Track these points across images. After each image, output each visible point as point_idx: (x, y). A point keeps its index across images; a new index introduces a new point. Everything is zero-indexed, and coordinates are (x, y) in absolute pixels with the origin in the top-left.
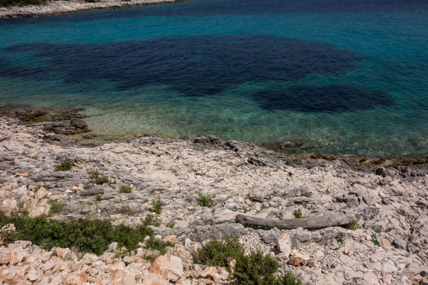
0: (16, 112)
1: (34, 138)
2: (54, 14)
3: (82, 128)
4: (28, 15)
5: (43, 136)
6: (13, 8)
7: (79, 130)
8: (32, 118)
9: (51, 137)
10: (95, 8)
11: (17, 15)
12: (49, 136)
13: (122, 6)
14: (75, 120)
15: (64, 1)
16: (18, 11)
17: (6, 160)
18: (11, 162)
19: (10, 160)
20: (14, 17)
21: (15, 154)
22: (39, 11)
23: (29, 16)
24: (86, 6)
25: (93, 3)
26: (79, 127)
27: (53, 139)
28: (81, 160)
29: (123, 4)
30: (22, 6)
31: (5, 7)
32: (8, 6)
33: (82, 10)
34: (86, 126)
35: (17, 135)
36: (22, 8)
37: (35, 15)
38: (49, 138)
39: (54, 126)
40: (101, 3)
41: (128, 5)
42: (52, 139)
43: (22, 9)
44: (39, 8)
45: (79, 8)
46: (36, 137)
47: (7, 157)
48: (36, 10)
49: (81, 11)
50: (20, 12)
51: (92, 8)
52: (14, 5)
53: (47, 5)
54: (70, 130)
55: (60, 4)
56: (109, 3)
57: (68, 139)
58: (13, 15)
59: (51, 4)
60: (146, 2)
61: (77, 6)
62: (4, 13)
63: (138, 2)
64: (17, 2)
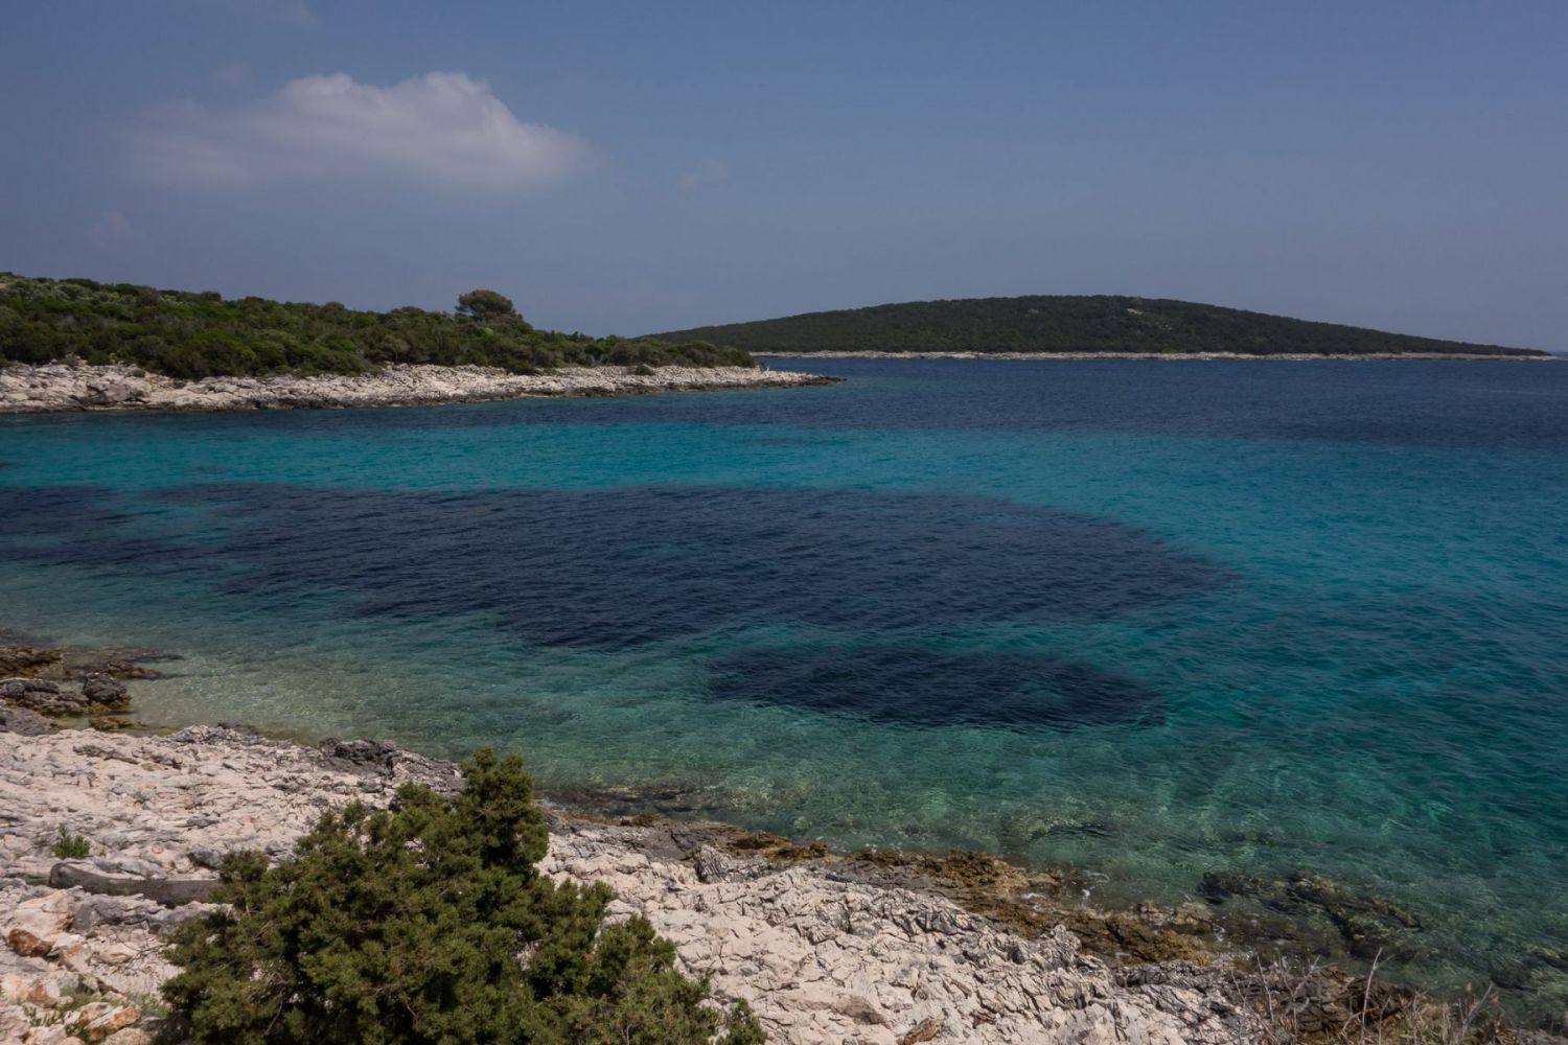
4: (312, 403)
10: (528, 393)
16: (286, 391)
20: (270, 405)
23: (319, 407)
25: (528, 378)
30: (303, 377)
31: (253, 375)
32: (263, 374)
33: (487, 395)
34: (121, 699)
36: (303, 381)
37: (335, 402)
39: (28, 689)
40: (554, 377)
41: (640, 389)
43: (302, 386)
44: (354, 385)
45: (479, 391)
48: (342, 389)
49: (482, 397)
50: (291, 392)
51: (521, 391)
52: (279, 374)
53: (383, 374)
55: (424, 375)
58: (269, 401)
59: (397, 374)
60: (700, 381)
61: (473, 384)
62: (245, 394)
63: (677, 380)
64: (293, 365)
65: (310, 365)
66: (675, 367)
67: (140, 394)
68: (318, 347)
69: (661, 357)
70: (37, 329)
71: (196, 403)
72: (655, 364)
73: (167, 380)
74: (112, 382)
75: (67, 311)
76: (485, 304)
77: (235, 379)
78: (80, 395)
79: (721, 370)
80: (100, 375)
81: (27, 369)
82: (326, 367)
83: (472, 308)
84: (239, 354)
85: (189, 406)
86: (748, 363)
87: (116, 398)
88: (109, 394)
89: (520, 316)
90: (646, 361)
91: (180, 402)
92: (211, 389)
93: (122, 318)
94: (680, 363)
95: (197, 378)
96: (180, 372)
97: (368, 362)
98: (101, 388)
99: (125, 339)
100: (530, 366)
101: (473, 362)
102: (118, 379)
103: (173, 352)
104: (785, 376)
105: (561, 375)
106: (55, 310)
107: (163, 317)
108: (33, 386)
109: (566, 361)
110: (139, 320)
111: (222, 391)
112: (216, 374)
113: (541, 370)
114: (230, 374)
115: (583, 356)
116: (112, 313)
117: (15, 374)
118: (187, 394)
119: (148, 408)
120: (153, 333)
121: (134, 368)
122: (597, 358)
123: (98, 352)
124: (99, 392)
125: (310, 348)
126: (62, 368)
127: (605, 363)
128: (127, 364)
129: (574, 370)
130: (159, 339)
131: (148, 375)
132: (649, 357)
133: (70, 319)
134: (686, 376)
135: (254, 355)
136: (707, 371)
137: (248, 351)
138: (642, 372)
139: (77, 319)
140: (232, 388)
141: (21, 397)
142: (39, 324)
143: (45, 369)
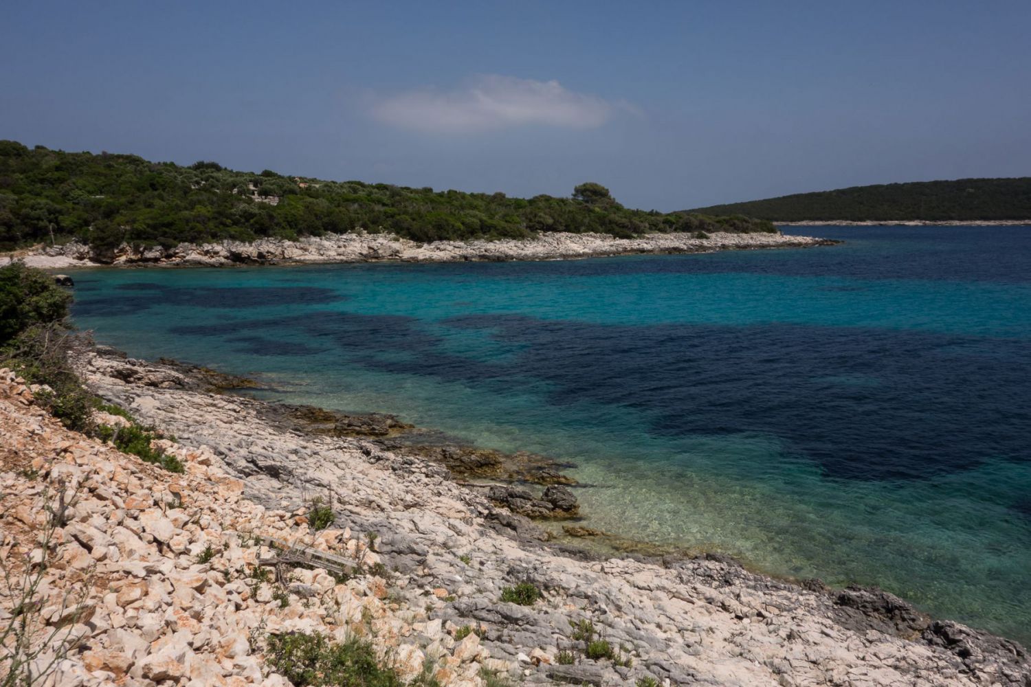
0: (444, 451)
1: (468, 514)
2: (547, 258)
3: (567, 510)
4: (498, 258)
5: (486, 512)
6: (476, 242)
7: (560, 513)
8: (471, 468)
9: (501, 518)
10: (630, 251)
11: (479, 256)
12: (497, 514)
13: (689, 248)
14: (555, 488)
15: (570, 234)
16: (483, 250)
17: (413, 552)
18: (420, 558)
19: (419, 554)
20: (473, 259)
21: (429, 543)
22: (520, 251)
23: (502, 260)
24: (612, 246)
25: (628, 241)
26: (560, 507)
27: (505, 522)
28: (559, 586)
29: (692, 245)
30: (491, 241)
31: (462, 240)
32: (467, 239)
33: (604, 253)
34: (575, 507)
35: (438, 502)
36: (492, 244)
37: (512, 257)
38: (497, 518)
39: (512, 495)
40: (645, 240)
41: (702, 247)
42: (501, 523)
43: (491, 246)
44: (522, 246)
45: (599, 249)
46: (472, 512)
47: (415, 547)
48: (515, 248)
49: (601, 254)
50: (486, 251)
51: (625, 250)
52: (477, 239)
53: (538, 239)
54: (541, 509)
55: (563, 239)
56: (662, 241)
57: (534, 529)
58: (473, 257)
59: (546, 239)
60: (743, 243)
61: (594, 245)
62: (458, 252)
63: (726, 242)
64: (484, 233)
65: (495, 234)
66: (723, 233)
67: (398, 252)
68: (497, 221)
69: (713, 226)
70: (340, 212)
71: (430, 258)
72: (710, 231)
73: (412, 243)
74: (382, 244)
75: (354, 201)
76: (591, 191)
77: (452, 242)
78: (365, 252)
79: (754, 235)
80: (375, 240)
81: (335, 236)
82: (504, 234)
83: (583, 195)
84: (453, 226)
85: (426, 259)
86: (772, 230)
87: (384, 254)
88: (380, 252)
89: (614, 199)
90: (703, 229)
91: (421, 257)
92: (438, 248)
93: (384, 205)
94: (726, 231)
95: (430, 241)
96: (420, 238)
97: (528, 230)
98: (376, 248)
99: (387, 217)
100: (628, 232)
101: (593, 231)
102: (385, 242)
103: (416, 226)
104: (800, 239)
105: (648, 239)
106: (347, 200)
107: (407, 204)
108: (339, 247)
109: (650, 229)
110: (393, 206)
111: (444, 250)
112: (441, 239)
113: (635, 235)
114: (449, 239)
115: (661, 226)
116: (379, 202)
117: (329, 239)
118: (425, 252)
119: (402, 261)
120: (404, 214)
121: (393, 235)
122: (671, 227)
123: (373, 226)
124: (375, 250)
125: (494, 222)
126: (354, 236)
127: (675, 230)
128: (389, 233)
129: (656, 235)
130: (407, 217)
131: (401, 240)
132: (706, 226)
133: (356, 206)
134: (732, 239)
135: (462, 227)
136: (744, 235)
137: (458, 224)
138: (701, 236)
139: (360, 206)
140: (450, 248)
141: (332, 253)
142: (341, 209)
143: (344, 236)
